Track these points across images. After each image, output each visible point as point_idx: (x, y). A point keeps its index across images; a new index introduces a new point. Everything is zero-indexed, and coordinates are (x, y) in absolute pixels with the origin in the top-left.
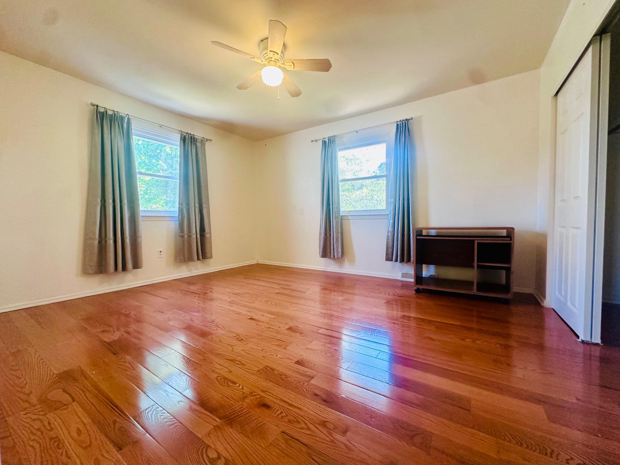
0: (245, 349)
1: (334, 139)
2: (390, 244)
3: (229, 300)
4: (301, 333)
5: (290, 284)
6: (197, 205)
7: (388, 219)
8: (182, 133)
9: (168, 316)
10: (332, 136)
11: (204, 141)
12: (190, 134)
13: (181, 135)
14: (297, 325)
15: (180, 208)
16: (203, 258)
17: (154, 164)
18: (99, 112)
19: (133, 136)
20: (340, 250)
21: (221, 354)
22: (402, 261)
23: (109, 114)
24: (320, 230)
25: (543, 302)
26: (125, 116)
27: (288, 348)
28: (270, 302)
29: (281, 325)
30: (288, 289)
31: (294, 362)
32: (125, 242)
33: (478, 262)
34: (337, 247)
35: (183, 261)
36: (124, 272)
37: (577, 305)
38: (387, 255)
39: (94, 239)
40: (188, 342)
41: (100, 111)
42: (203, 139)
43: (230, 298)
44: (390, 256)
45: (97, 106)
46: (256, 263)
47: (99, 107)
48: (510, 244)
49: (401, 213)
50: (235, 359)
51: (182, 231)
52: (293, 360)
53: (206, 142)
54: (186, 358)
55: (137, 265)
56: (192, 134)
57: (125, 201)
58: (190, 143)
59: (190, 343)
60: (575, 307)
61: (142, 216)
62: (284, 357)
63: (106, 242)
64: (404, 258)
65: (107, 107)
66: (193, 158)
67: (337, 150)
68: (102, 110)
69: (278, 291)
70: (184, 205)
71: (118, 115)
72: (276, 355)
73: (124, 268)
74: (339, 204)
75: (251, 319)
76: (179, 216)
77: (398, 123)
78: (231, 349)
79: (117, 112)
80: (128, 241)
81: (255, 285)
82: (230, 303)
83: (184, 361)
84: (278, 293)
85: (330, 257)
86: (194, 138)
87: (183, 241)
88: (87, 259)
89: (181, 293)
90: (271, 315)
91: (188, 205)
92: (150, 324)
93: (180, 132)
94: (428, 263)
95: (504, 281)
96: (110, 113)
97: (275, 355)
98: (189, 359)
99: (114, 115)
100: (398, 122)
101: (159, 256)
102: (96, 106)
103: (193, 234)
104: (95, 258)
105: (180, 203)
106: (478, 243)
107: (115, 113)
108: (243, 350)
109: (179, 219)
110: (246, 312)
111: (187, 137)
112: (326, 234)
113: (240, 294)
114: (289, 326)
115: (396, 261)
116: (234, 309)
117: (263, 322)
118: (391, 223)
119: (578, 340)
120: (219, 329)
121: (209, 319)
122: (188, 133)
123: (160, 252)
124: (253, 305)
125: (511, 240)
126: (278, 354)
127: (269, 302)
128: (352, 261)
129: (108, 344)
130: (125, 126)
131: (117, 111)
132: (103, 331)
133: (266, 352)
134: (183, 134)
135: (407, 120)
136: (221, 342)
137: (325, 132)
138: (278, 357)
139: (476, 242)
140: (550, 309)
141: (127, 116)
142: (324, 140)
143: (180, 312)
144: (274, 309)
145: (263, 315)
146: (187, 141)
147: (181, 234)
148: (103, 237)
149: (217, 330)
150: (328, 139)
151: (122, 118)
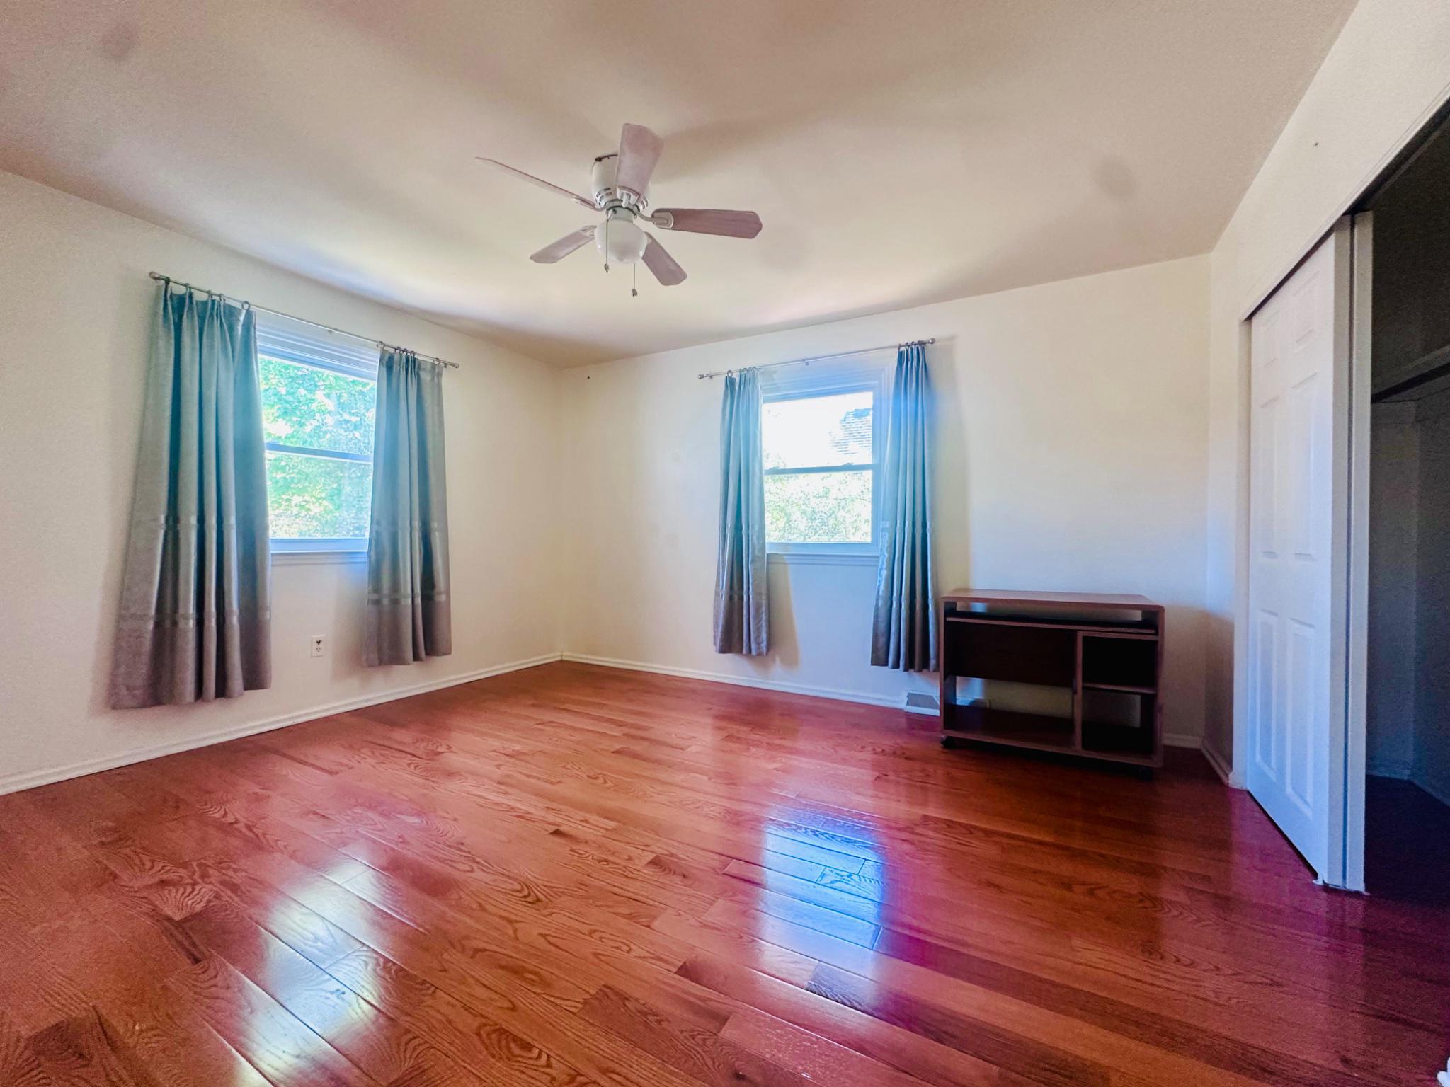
0: (547, 933)
1: (753, 376)
2: (882, 626)
3: (498, 774)
4: (684, 876)
5: (644, 724)
6: (417, 524)
7: (877, 566)
8: (386, 348)
9: (338, 830)
10: (747, 368)
11: (437, 369)
12: (405, 350)
13: (383, 352)
14: (674, 851)
15: (374, 533)
16: (427, 654)
17: (302, 399)
18: (172, 294)
19: (259, 356)
20: (764, 636)
21: (486, 950)
22: (910, 666)
23: (197, 302)
24: (717, 585)
25: (1227, 775)
26: (239, 306)
27: (655, 924)
28: (601, 781)
29: (635, 852)
30: (643, 738)
31: (675, 970)
32: (227, 622)
33: (1084, 681)
34: (758, 630)
35: (377, 662)
36: (220, 700)
37: (1309, 799)
38: (875, 650)
39: (143, 617)
40: (396, 912)
41: (174, 292)
42: (437, 363)
43: (498, 767)
44: (882, 653)
45: (167, 281)
46: (559, 659)
47: (171, 284)
48: (1156, 642)
49: (907, 556)
50: (524, 964)
51: (377, 589)
52: (673, 964)
53: (444, 369)
54: (394, 968)
55: (255, 679)
56: (410, 349)
57: (232, 520)
58: (403, 373)
59: (402, 916)
60: (1305, 802)
61: (273, 555)
62: (647, 955)
63: (175, 624)
64: (915, 660)
65: (192, 284)
66: (411, 410)
67: (761, 401)
68: (182, 290)
69: (617, 746)
70: (384, 523)
71: (222, 303)
72: (628, 948)
73: (222, 691)
74: (762, 527)
75: (557, 833)
76: (370, 551)
77: (903, 349)
78: (511, 932)
79: (220, 296)
80: (234, 621)
81: (560, 725)
82: (499, 783)
83: (387, 977)
84: (617, 752)
85: (740, 652)
86: (415, 359)
87: (380, 613)
88: (122, 670)
89: (373, 752)
90: (606, 821)
91: (394, 522)
92: (292, 857)
93: (380, 345)
94: (970, 673)
95: (1136, 719)
96: (199, 297)
97: (625, 948)
98: (402, 969)
99: (210, 303)
100: (900, 346)
101: (315, 653)
102: (163, 282)
103: (406, 597)
104: (143, 668)
105: (375, 522)
106: (1085, 638)
107: (214, 297)
108: (541, 935)
109: (370, 557)
110: (542, 813)
111: (396, 357)
112: (731, 598)
113: (525, 754)
114: (654, 855)
115: (896, 666)
116: (512, 803)
117: (586, 842)
118: (884, 577)
119: (1314, 881)
120: (475, 866)
121: (448, 835)
122: (398, 348)
123: (319, 642)
124: (559, 789)
125: (1157, 634)
126: (632, 946)
127: (597, 778)
128: (791, 661)
129: (179, 925)
130: (239, 329)
131: (218, 293)
132: (163, 883)
133: (601, 938)
134: (386, 351)
135: (922, 343)
136: (484, 910)
137: (733, 359)
138: (633, 953)
139: (1080, 635)
140: (1241, 791)
141: (246, 306)
142: (730, 375)
143: (371, 814)
144: (615, 802)
145: (586, 821)
146: (396, 367)
147: (375, 597)
148: (168, 610)
149: (472, 871)
150: (738, 374)
151: (231, 312)
